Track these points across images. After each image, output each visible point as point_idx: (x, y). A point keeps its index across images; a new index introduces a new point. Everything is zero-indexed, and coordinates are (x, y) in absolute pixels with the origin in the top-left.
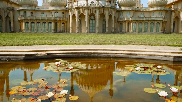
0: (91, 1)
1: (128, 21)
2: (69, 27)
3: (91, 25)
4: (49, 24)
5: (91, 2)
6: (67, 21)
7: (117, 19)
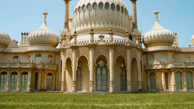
0: (100, 35)
1: (165, 69)
2: (60, 81)
3: (99, 78)
4: (23, 76)
5: (100, 37)
6: (57, 71)
7: (145, 66)
